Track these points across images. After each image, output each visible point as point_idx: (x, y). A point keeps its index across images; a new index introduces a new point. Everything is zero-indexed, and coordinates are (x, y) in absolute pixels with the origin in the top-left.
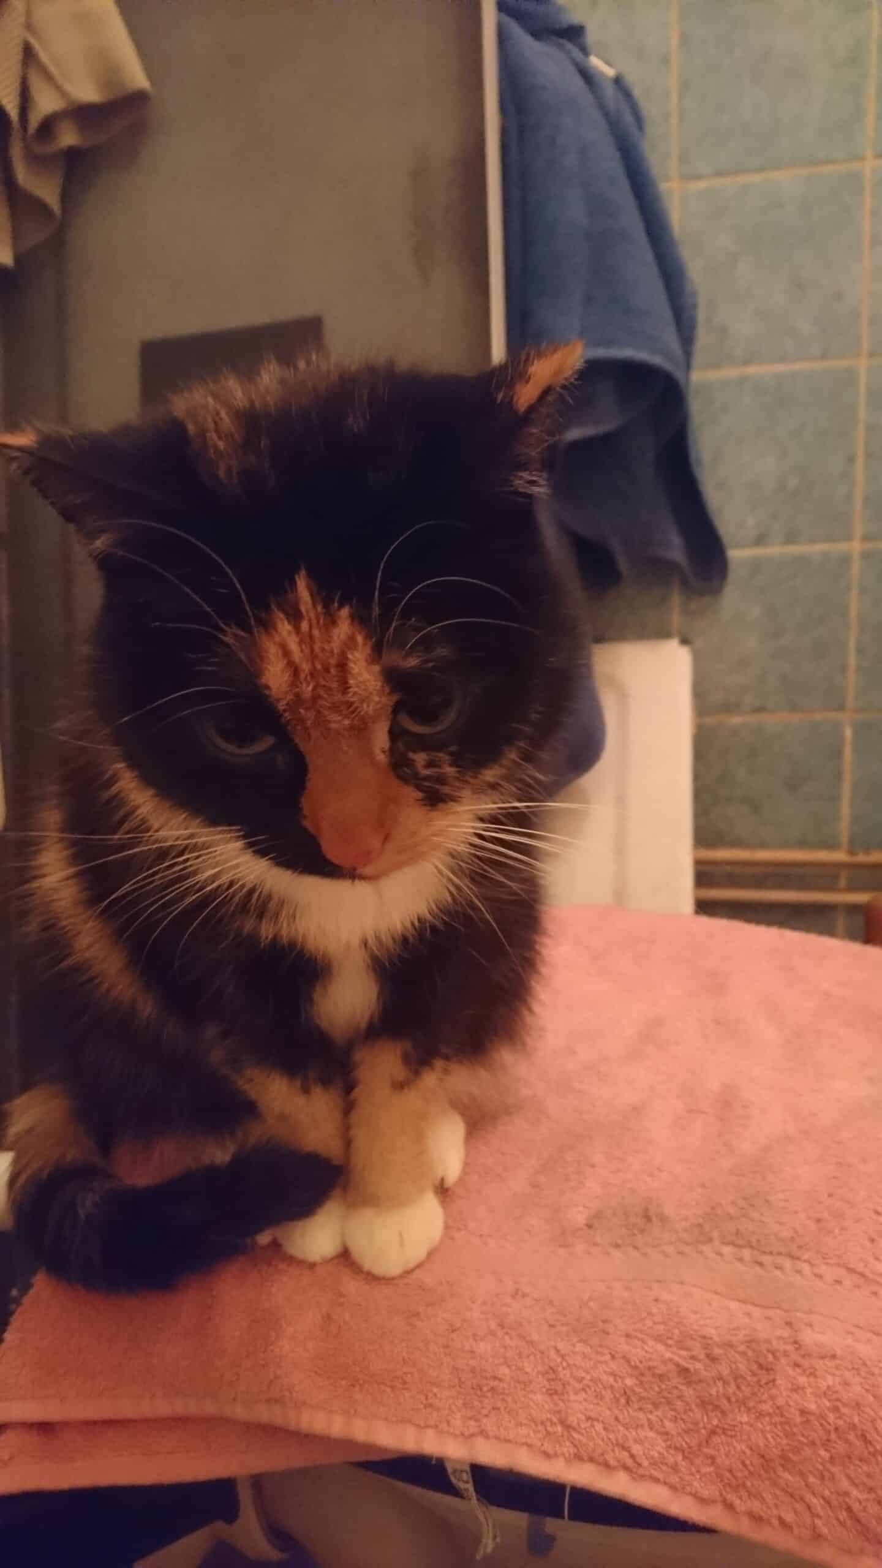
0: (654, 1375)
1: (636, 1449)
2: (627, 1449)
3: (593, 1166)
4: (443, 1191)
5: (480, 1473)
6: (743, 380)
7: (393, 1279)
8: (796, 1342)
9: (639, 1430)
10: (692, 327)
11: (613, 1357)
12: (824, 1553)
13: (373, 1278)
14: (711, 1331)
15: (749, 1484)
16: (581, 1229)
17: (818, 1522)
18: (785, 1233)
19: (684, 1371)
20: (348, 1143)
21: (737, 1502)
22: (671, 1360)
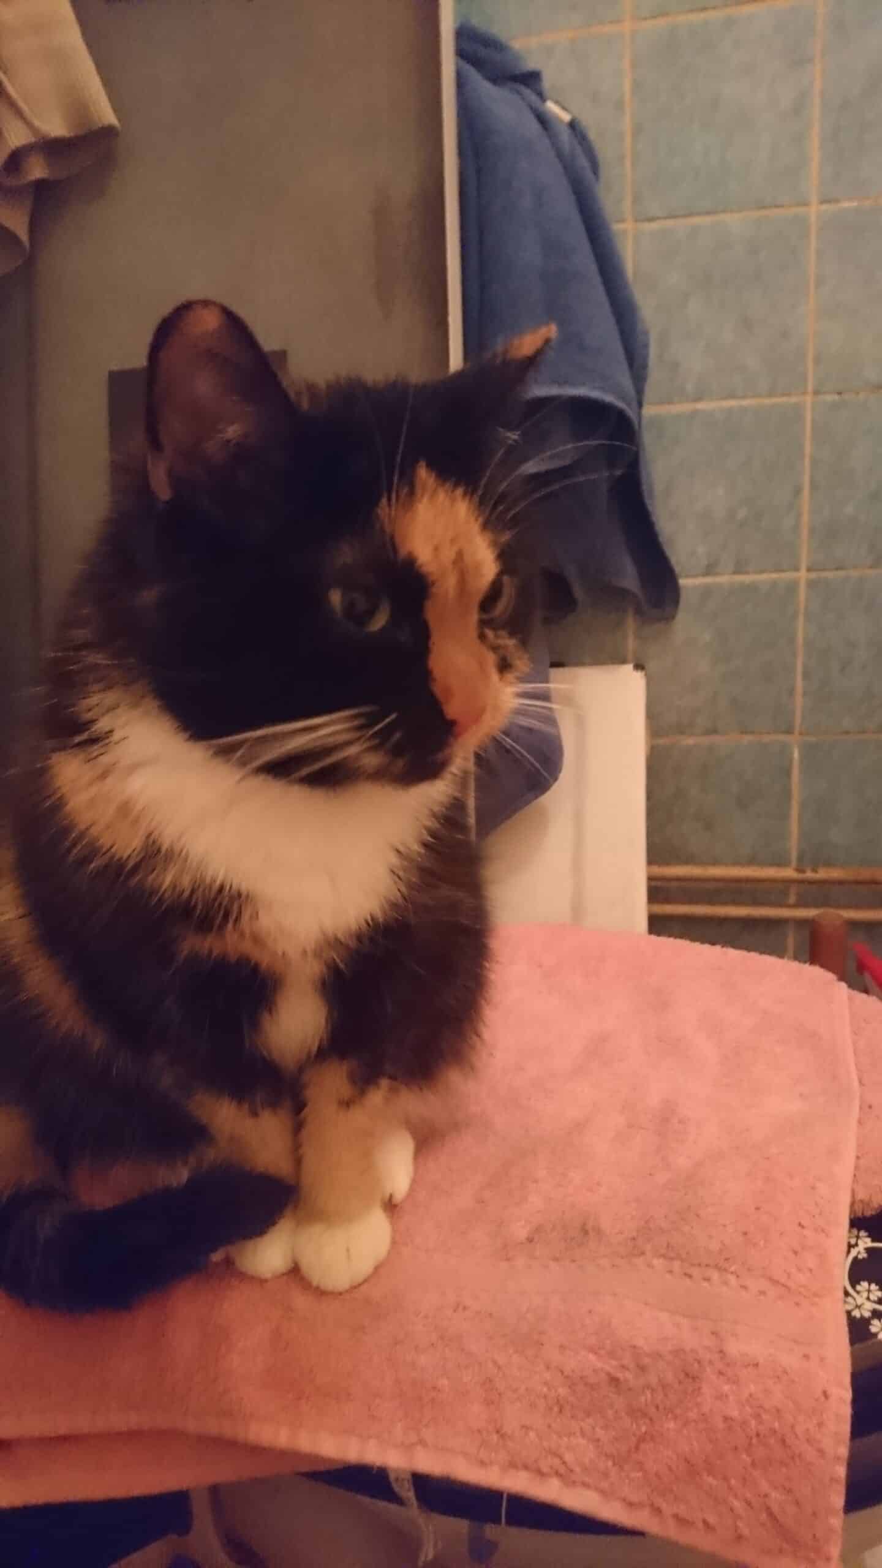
0: (586, 1384)
1: (569, 1457)
2: (561, 1458)
3: (536, 1181)
4: (391, 1206)
5: (422, 1482)
6: (695, 413)
7: (340, 1294)
8: (721, 1351)
9: (572, 1438)
10: (645, 366)
11: (548, 1368)
12: (745, 1555)
13: (321, 1293)
14: (640, 1342)
15: (675, 1488)
16: (522, 1243)
17: (740, 1524)
18: (714, 1246)
19: (614, 1381)
20: (298, 1162)
21: (664, 1506)
22: (602, 1369)
